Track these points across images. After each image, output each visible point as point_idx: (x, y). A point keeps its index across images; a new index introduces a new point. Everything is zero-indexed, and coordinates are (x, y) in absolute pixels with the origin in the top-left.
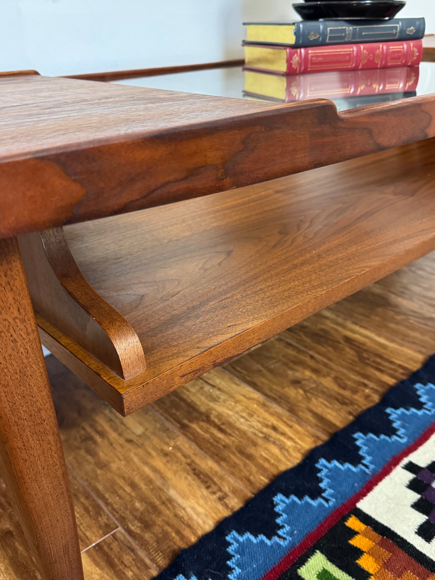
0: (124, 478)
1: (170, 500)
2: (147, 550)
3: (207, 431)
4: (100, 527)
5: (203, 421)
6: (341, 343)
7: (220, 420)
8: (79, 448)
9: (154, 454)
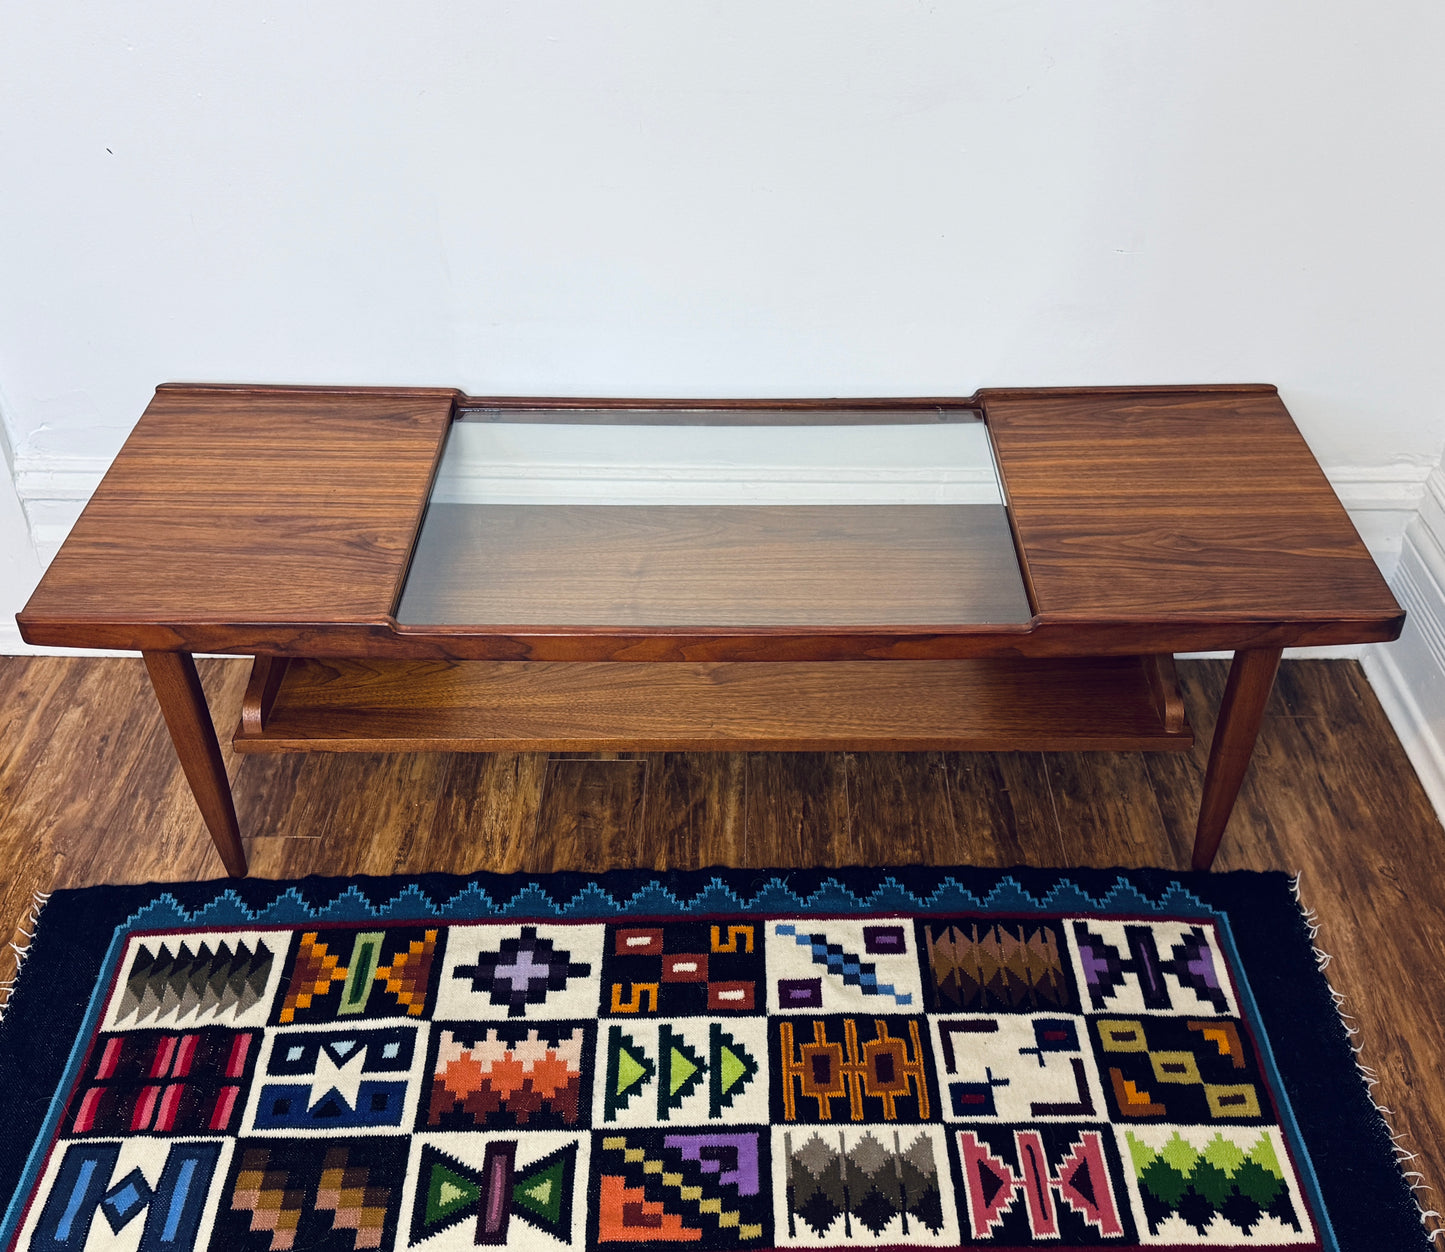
0: (362, 806)
1: (369, 841)
2: (317, 861)
3: (457, 810)
4: (311, 829)
5: (466, 800)
7: (479, 806)
9: (402, 801)
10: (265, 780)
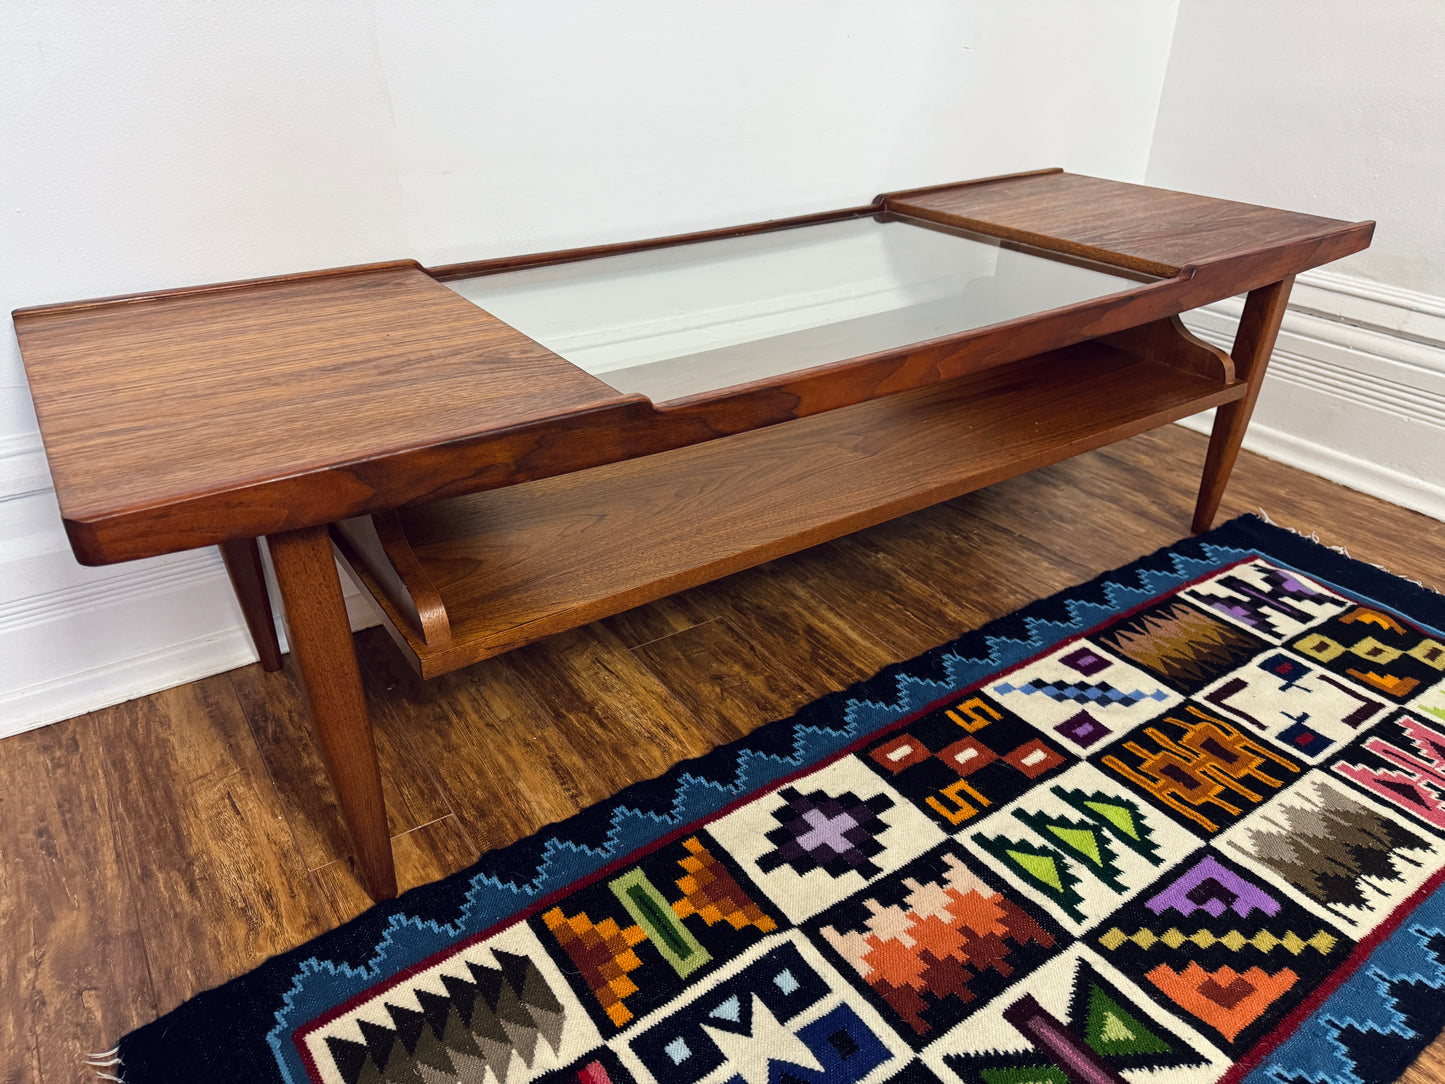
0: (472, 764)
1: (517, 792)
2: (475, 839)
3: (584, 724)
4: (432, 811)
5: (584, 712)
6: (798, 634)
7: (604, 712)
8: (430, 728)
9: (514, 742)
10: (321, 789)
